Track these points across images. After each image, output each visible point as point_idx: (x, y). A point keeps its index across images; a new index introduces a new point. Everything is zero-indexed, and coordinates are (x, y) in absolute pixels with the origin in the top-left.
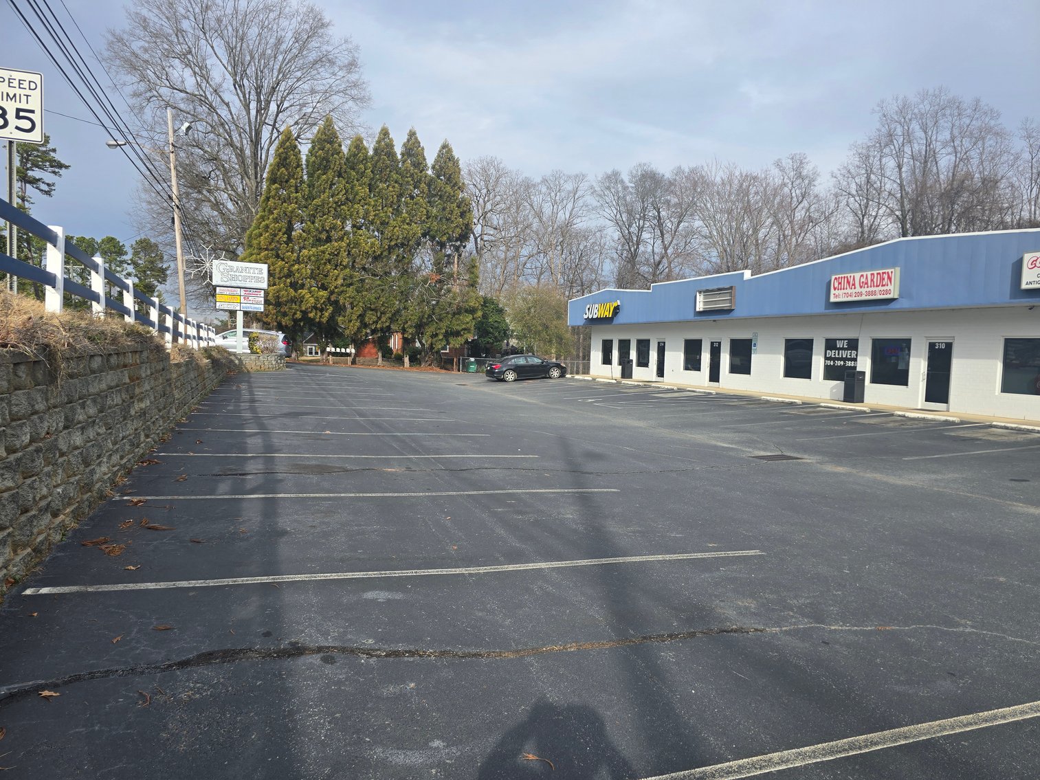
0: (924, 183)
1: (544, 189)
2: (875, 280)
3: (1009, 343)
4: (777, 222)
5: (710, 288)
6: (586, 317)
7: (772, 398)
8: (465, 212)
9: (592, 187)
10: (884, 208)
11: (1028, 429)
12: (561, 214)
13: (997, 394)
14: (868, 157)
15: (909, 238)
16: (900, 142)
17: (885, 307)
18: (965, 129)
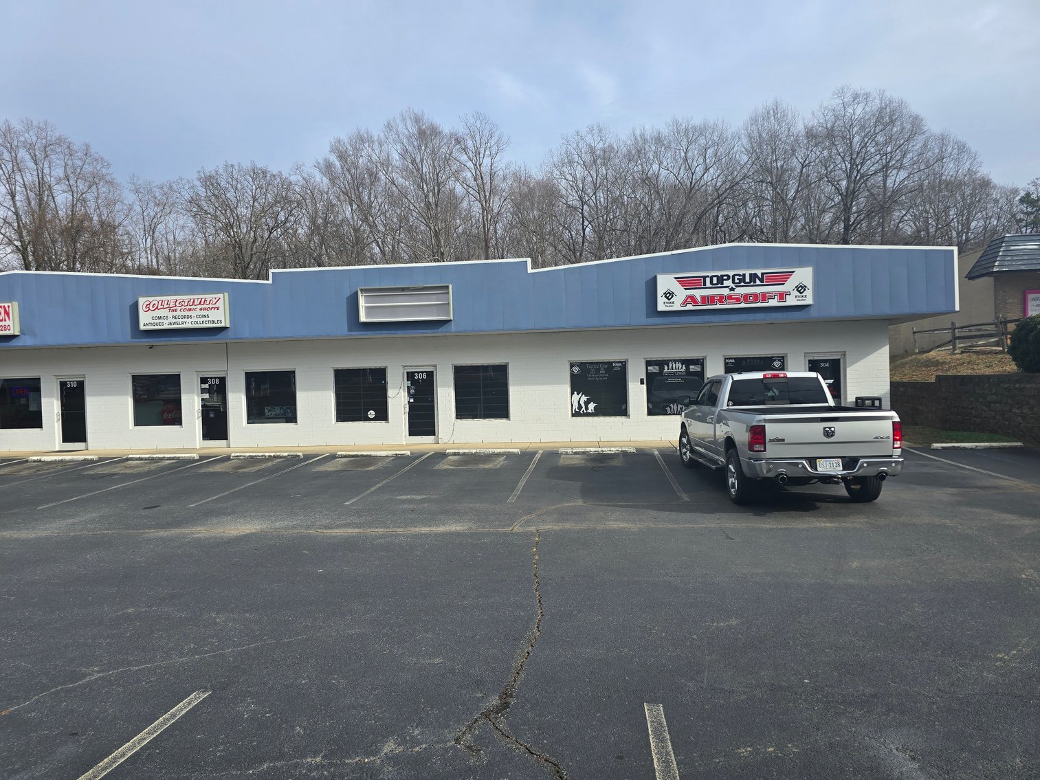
0: (42, 218)
3: (135, 379)
11: (160, 458)
13: (131, 428)
15: (33, 272)
16: (9, 168)
17: (6, 344)
18: (78, 170)
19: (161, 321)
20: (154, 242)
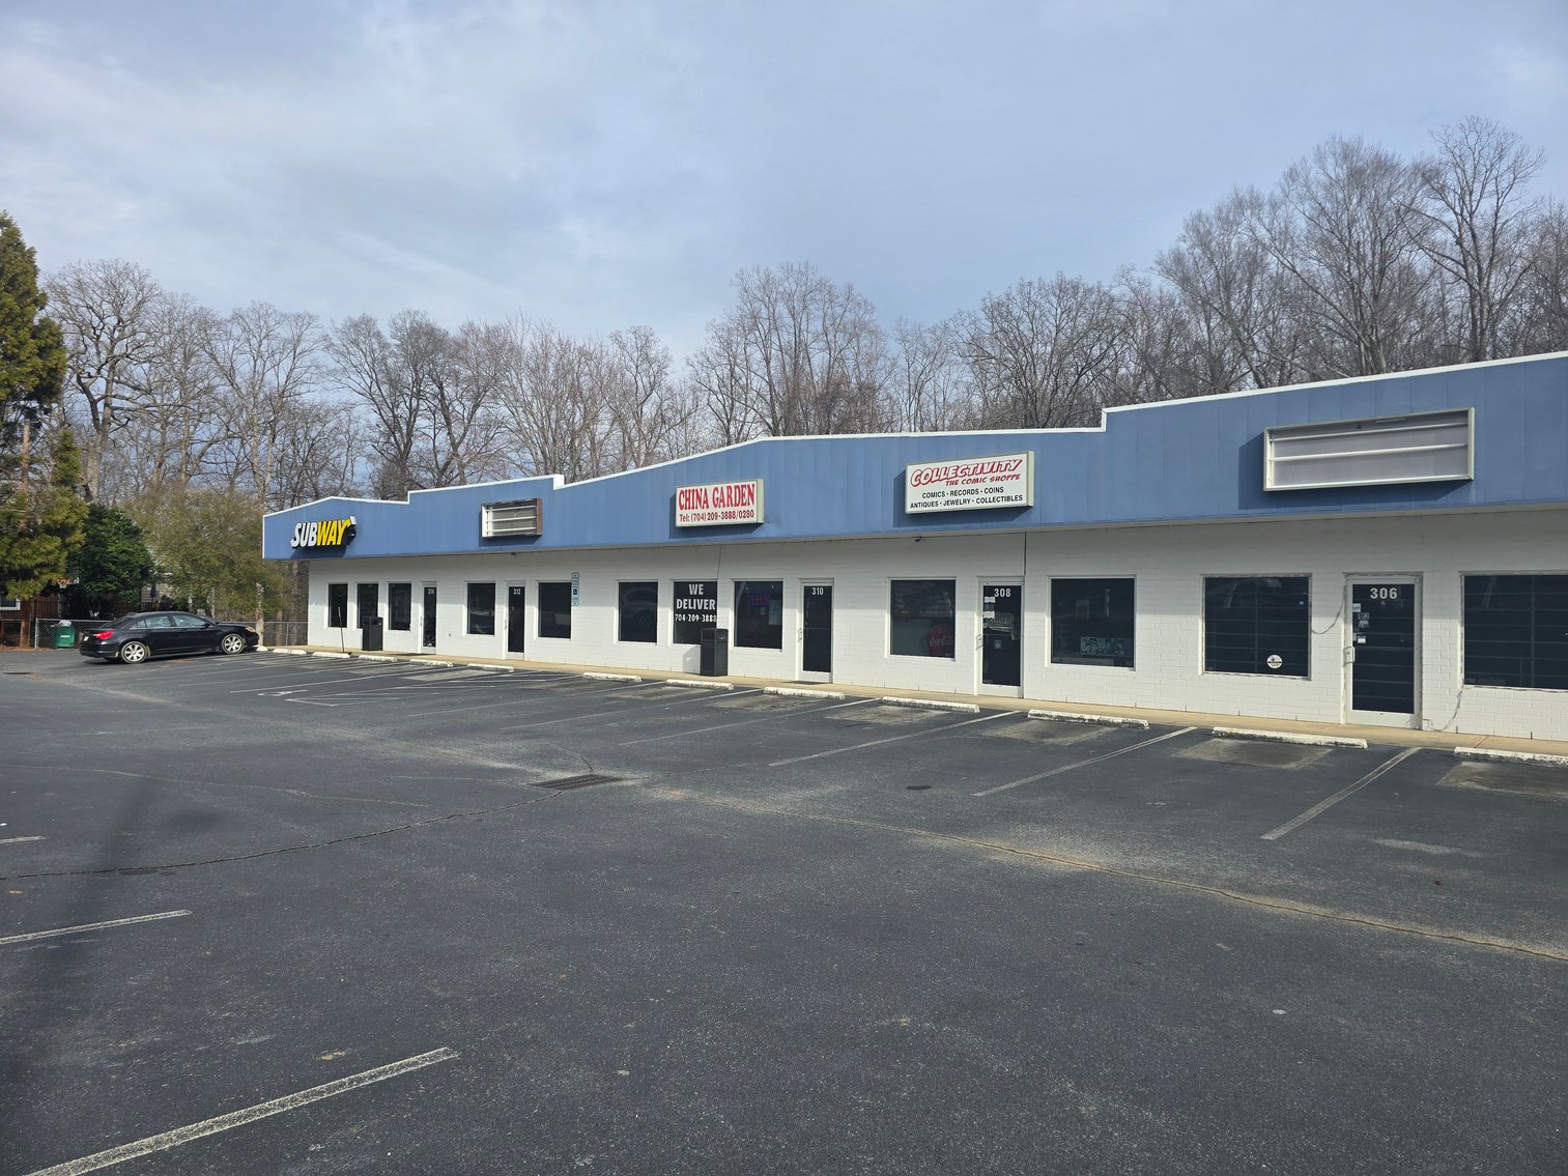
0: (797, 384)
1: (237, 331)
2: (733, 496)
3: (896, 586)
4: (618, 419)
5: (503, 500)
6: (294, 544)
7: (598, 675)
8: (50, 347)
9: (326, 338)
10: (753, 413)
11: (924, 705)
12: (270, 376)
13: (886, 656)
14: (730, 344)
15: (782, 438)
16: (766, 328)
17: (748, 535)
18: (838, 321)
19: (934, 499)
20: (919, 408)
